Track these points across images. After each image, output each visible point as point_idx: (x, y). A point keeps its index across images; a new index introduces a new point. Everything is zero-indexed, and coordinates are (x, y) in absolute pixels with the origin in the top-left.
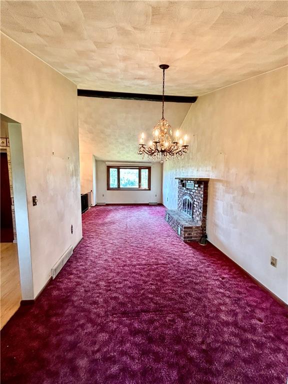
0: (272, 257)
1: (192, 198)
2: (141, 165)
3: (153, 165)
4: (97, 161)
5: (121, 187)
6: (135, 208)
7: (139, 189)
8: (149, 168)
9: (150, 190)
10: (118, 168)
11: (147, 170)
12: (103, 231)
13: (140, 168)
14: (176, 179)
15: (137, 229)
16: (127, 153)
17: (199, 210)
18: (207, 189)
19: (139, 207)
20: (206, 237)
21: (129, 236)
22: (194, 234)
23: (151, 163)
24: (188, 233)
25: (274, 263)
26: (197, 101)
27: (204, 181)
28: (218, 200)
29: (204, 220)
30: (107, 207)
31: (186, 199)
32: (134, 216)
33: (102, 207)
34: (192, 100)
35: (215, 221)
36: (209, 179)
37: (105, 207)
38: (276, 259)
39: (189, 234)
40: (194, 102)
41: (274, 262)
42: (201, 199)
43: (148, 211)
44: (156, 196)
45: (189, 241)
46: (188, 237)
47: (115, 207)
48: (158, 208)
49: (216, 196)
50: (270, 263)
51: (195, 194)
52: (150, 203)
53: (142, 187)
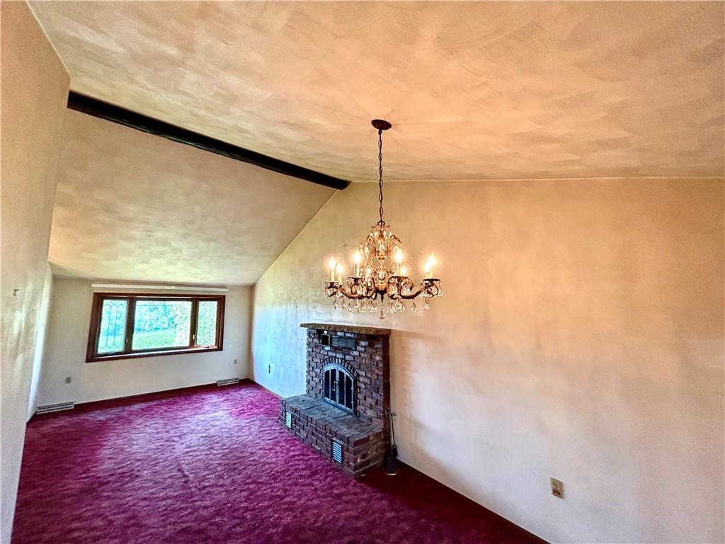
0: (552, 479)
1: (352, 370)
2: (199, 291)
3: (231, 293)
4: (60, 281)
5: (134, 348)
6: (182, 402)
7: (191, 349)
8: (221, 300)
9: (220, 347)
10: (132, 299)
11: (215, 303)
12: (99, 523)
13: (196, 299)
14: (302, 325)
15: (221, 477)
16: (170, 263)
17: (374, 394)
18: (388, 351)
19: (194, 398)
20: (395, 452)
21: (205, 513)
22: (372, 453)
23: (225, 287)
24: (361, 454)
25: (558, 491)
26: (348, 188)
27: (383, 336)
28: (416, 371)
29: (387, 416)
30: (83, 417)
31: (334, 371)
32: (192, 432)
33: (62, 422)
34: (340, 184)
35: (411, 415)
36: (391, 330)
37: (75, 419)
38: (561, 483)
39: (364, 456)
40: (341, 189)
41: (559, 489)
42: (377, 371)
43: (224, 406)
44: (235, 362)
45: (363, 472)
46: (362, 465)
47: (114, 411)
48: (246, 393)
49: (409, 364)
50: (551, 491)
51: (358, 360)
52: (219, 381)
53: (199, 342)
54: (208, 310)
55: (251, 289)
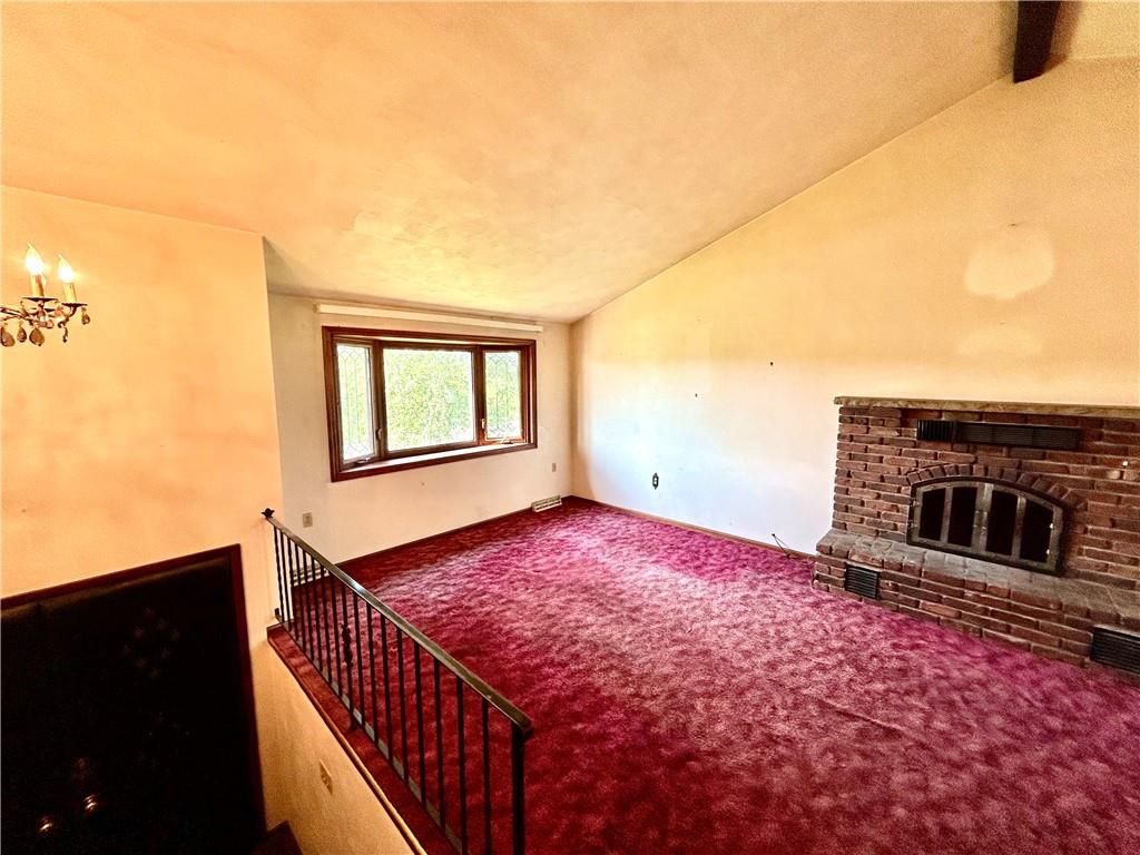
3: (546, 336)
7: (480, 449)
8: (526, 347)
10: (376, 343)
13: (480, 350)
23: (534, 322)
44: (554, 466)
52: (536, 503)
53: (490, 434)
54: (503, 369)
55: (574, 328)
